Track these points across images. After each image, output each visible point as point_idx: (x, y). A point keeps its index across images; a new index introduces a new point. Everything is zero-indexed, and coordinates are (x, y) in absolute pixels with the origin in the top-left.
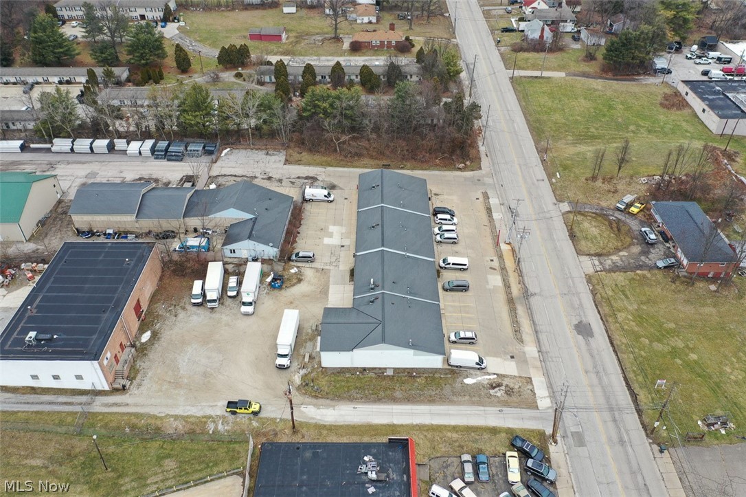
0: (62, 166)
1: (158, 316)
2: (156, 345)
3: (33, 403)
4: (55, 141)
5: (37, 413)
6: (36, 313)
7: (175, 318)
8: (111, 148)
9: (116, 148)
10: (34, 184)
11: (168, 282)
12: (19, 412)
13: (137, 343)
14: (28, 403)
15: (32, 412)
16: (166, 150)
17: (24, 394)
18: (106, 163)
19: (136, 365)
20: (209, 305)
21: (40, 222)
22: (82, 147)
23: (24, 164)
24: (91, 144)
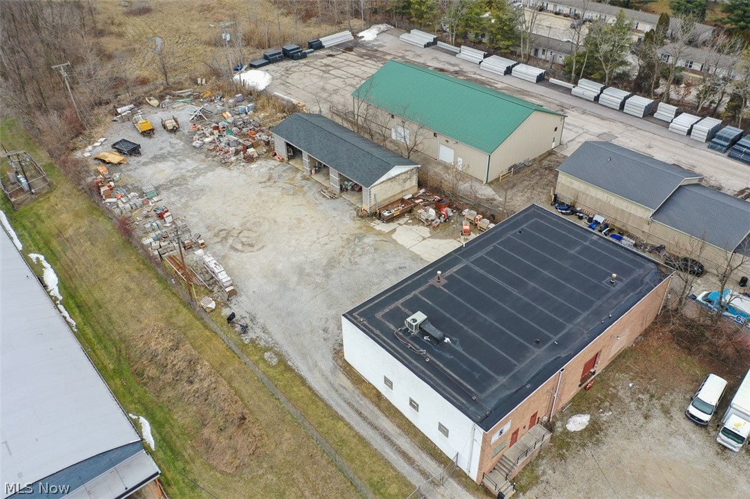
0: (575, 113)
1: (614, 396)
2: (588, 452)
3: (365, 419)
4: (582, 81)
5: (361, 439)
6: (444, 286)
7: (642, 420)
8: (649, 112)
9: (655, 115)
10: (535, 112)
11: (655, 344)
12: (341, 419)
13: (559, 424)
14: (360, 414)
15: (357, 434)
16: (735, 141)
17: (364, 394)
18: (633, 129)
19: (538, 466)
20: (722, 438)
21: (515, 166)
22: (612, 98)
23: (532, 96)
24: (626, 98)
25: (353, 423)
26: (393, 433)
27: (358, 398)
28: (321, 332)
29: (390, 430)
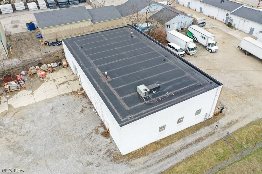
3: (172, 155)
5: (188, 159)
9: (17, 9)
12: (172, 168)
14: (169, 156)
15: (184, 161)
16: (56, 2)
25: (176, 162)
26: (183, 143)
27: (156, 155)
28: (89, 167)
29: (180, 144)
